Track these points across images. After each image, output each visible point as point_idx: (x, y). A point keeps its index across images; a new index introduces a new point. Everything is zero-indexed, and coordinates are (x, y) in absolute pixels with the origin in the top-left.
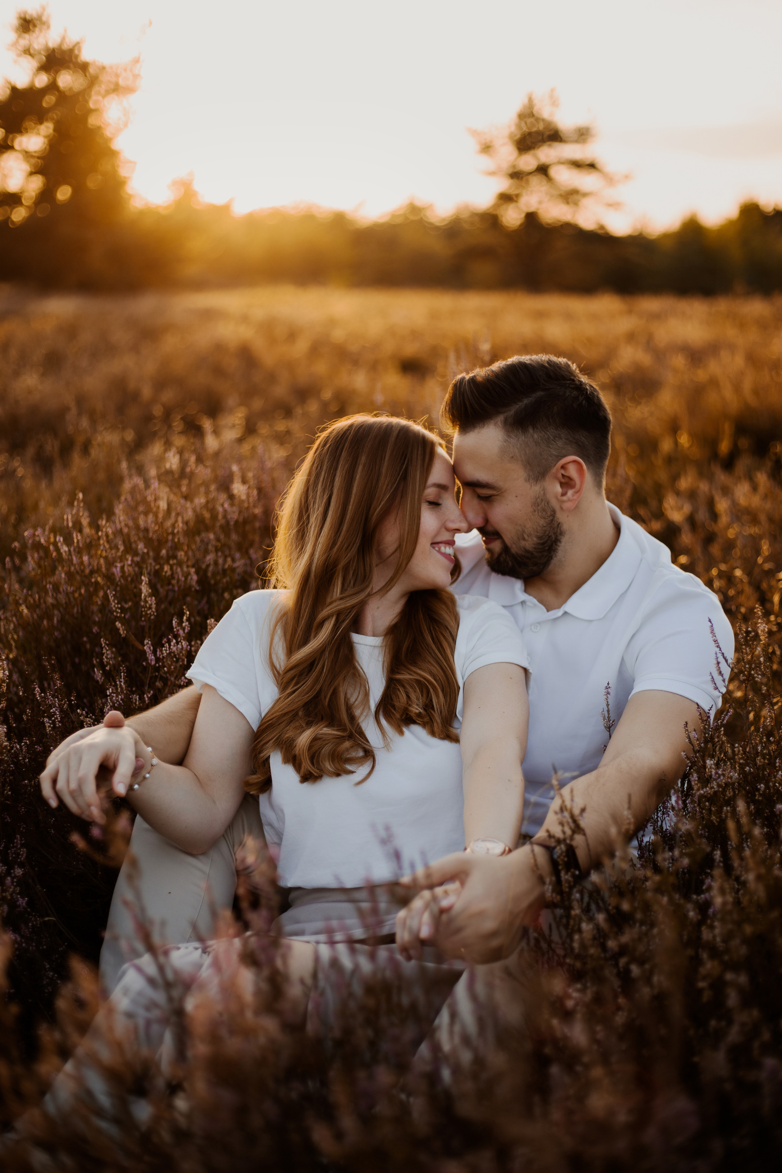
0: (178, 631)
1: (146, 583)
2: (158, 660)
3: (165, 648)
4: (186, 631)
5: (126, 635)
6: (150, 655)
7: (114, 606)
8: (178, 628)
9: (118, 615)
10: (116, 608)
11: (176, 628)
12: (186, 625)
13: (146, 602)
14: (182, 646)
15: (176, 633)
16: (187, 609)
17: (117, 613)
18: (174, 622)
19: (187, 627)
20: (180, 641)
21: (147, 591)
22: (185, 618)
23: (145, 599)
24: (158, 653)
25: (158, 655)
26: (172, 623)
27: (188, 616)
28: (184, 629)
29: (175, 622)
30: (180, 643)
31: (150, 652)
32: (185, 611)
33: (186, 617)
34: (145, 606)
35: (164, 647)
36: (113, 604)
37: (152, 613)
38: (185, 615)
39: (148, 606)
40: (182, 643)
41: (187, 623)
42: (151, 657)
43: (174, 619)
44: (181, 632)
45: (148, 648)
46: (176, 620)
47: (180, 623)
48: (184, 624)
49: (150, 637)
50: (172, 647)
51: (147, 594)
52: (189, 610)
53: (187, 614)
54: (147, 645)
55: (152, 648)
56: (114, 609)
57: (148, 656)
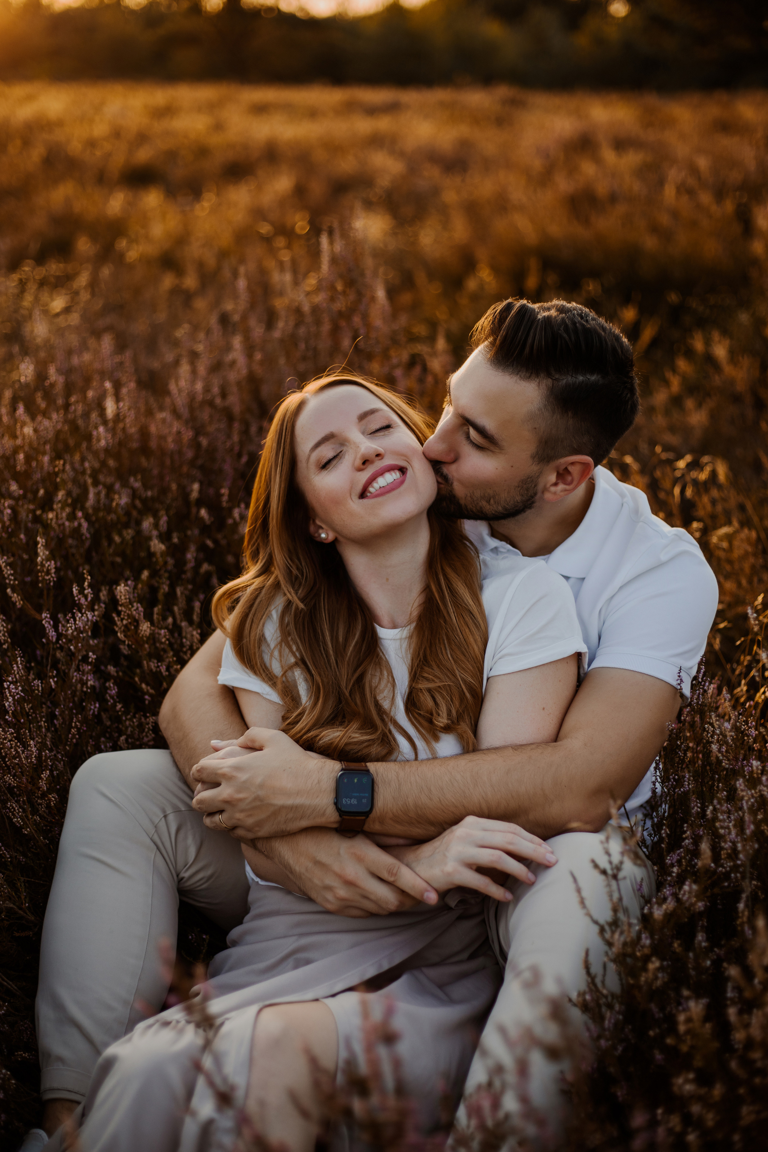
0: (79, 599)
1: (42, 545)
2: (59, 636)
3: (71, 625)
4: (89, 599)
5: (22, 606)
6: (51, 631)
7: (6, 573)
8: (79, 596)
9: (12, 582)
10: (9, 575)
11: (77, 596)
12: (89, 592)
13: (42, 565)
14: (88, 618)
15: (77, 602)
16: (88, 574)
17: (10, 580)
18: (74, 590)
19: (89, 595)
20: (85, 613)
21: (44, 554)
22: (86, 584)
23: (42, 562)
24: (60, 628)
25: (60, 631)
26: (72, 591)
27: (90, 581)
28: (86, 597)
29: (76, 590)
30: (85, 615)
31: (50, 627)
32: (86, 576)
33: (88, 582)
34: (41, 570)
35: (69, 623)
36: (5, 571)
37: (52, 579)
38: (87, 580)
39: (45, 570)
40: (87, 615)
41: (90, 590)
42: (52, 634)
43: (74, 586)
44: (83, 600)
45: (47, 623)
46: (77, 588)
47: (81, 591)
48: (86, 592)
49: (48, 610)
50: (77, 622)
51: (44, 557)
52: (90, 575)
53: (88, 579)
54: (45, 619)
55: (52, 622)
56: (6, 576)
57: (47, 631)
